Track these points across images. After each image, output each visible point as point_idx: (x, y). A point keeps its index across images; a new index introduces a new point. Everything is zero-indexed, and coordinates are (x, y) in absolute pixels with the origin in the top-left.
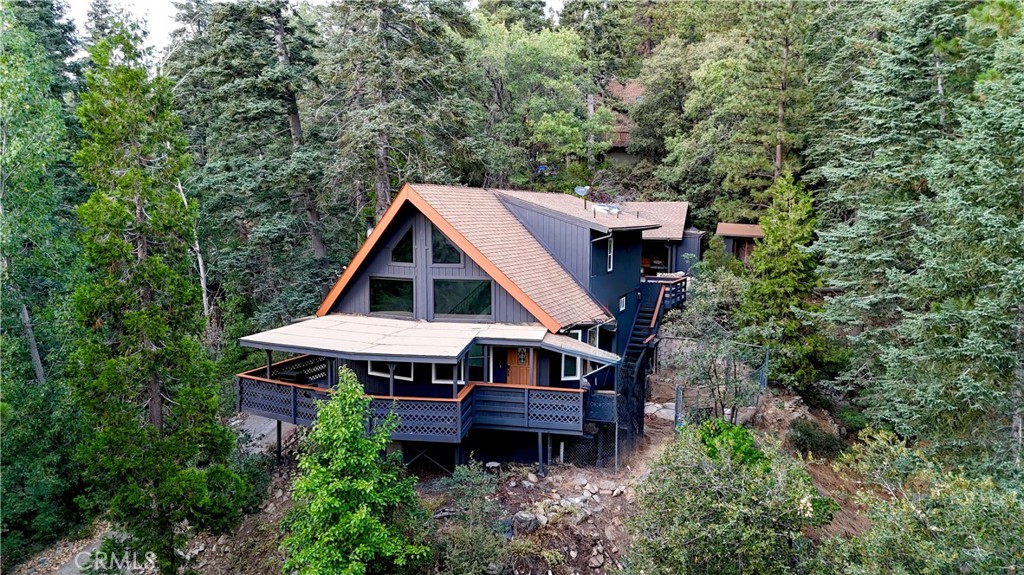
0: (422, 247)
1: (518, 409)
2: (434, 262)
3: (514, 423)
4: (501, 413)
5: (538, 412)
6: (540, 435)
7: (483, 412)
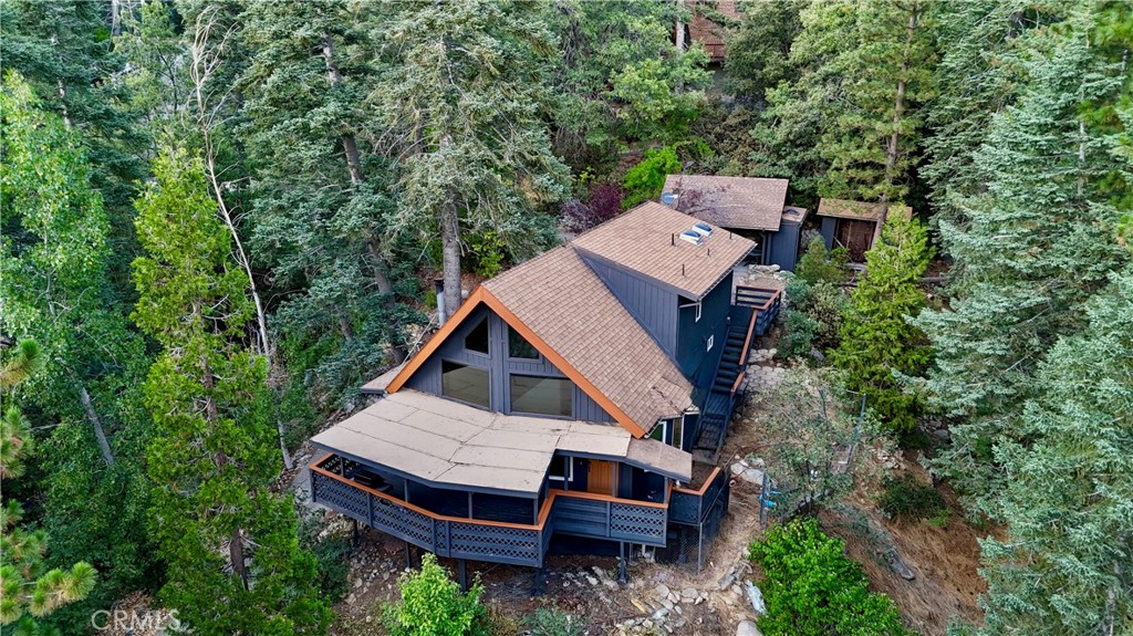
0: (498, 341)
1: (600, 519)
2: (511, 356)
3: (595, 531)
4: (581, 522)
5: (620, 523)
6: (622, 544)
7: (564, 519)
